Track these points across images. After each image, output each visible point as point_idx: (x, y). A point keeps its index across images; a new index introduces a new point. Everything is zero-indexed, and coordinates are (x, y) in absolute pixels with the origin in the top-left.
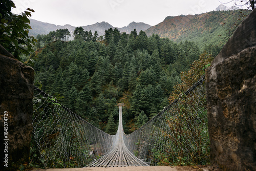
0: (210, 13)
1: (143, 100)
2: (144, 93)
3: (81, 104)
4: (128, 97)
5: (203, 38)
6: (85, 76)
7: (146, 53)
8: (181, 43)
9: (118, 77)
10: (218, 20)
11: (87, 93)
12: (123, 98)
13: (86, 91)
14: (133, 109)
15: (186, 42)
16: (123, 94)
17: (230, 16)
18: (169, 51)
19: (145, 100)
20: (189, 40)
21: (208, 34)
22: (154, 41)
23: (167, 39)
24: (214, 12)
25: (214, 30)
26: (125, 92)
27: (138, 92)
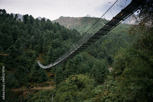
0: (83, 17)
1: (55, 57)
2: (55, 52)
3: (8, 58)
4: (42, 57)
5: (81, 30)
6: (10, 40)
7: (52, 32)
8: (71, 30)
9: (34, 44)
10: (87, 22)
11: (13, 51)
12: (39, 57)
13: (12, 50)
14: (48, 63)
15: (74, 29)
16: (39, 55)
17: (93, 20)
18: (65, 33)
19: (56, 56)
20: (75, 29)
21: (83, 28)
22: (56, 26)
23: (63, 26)
24: (85, 17)
25: (86, 26)
26: (40, 54)
27: (51, 51)
